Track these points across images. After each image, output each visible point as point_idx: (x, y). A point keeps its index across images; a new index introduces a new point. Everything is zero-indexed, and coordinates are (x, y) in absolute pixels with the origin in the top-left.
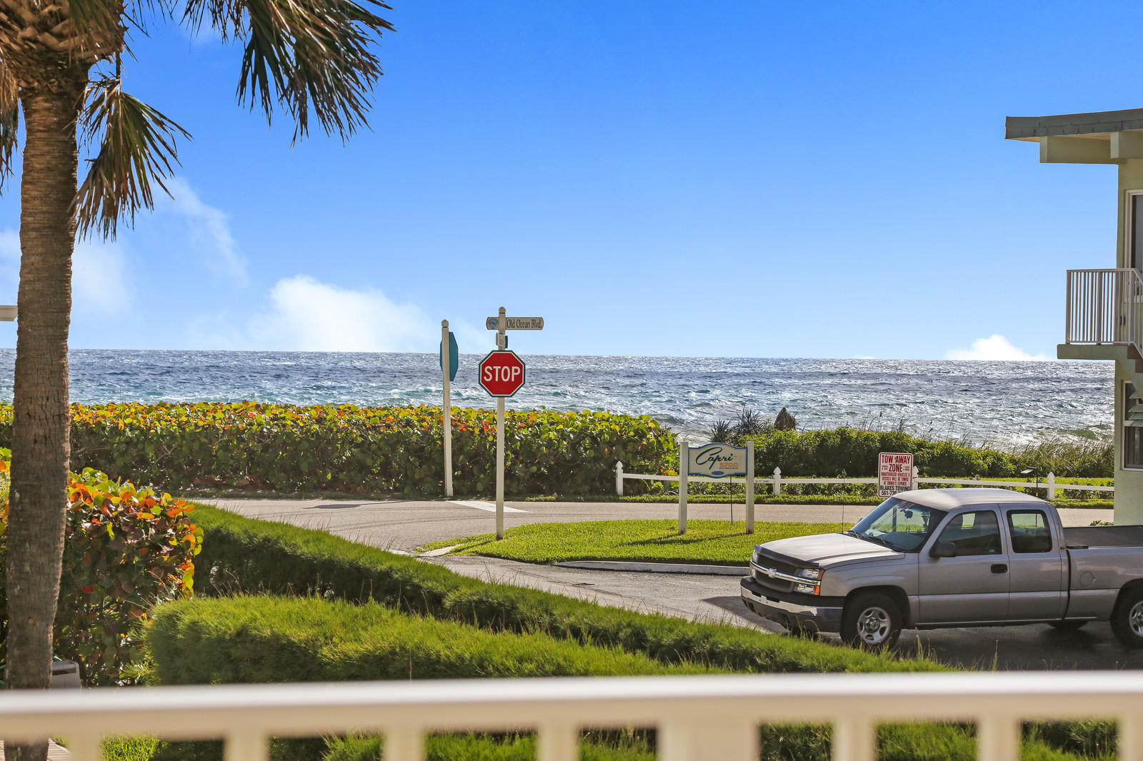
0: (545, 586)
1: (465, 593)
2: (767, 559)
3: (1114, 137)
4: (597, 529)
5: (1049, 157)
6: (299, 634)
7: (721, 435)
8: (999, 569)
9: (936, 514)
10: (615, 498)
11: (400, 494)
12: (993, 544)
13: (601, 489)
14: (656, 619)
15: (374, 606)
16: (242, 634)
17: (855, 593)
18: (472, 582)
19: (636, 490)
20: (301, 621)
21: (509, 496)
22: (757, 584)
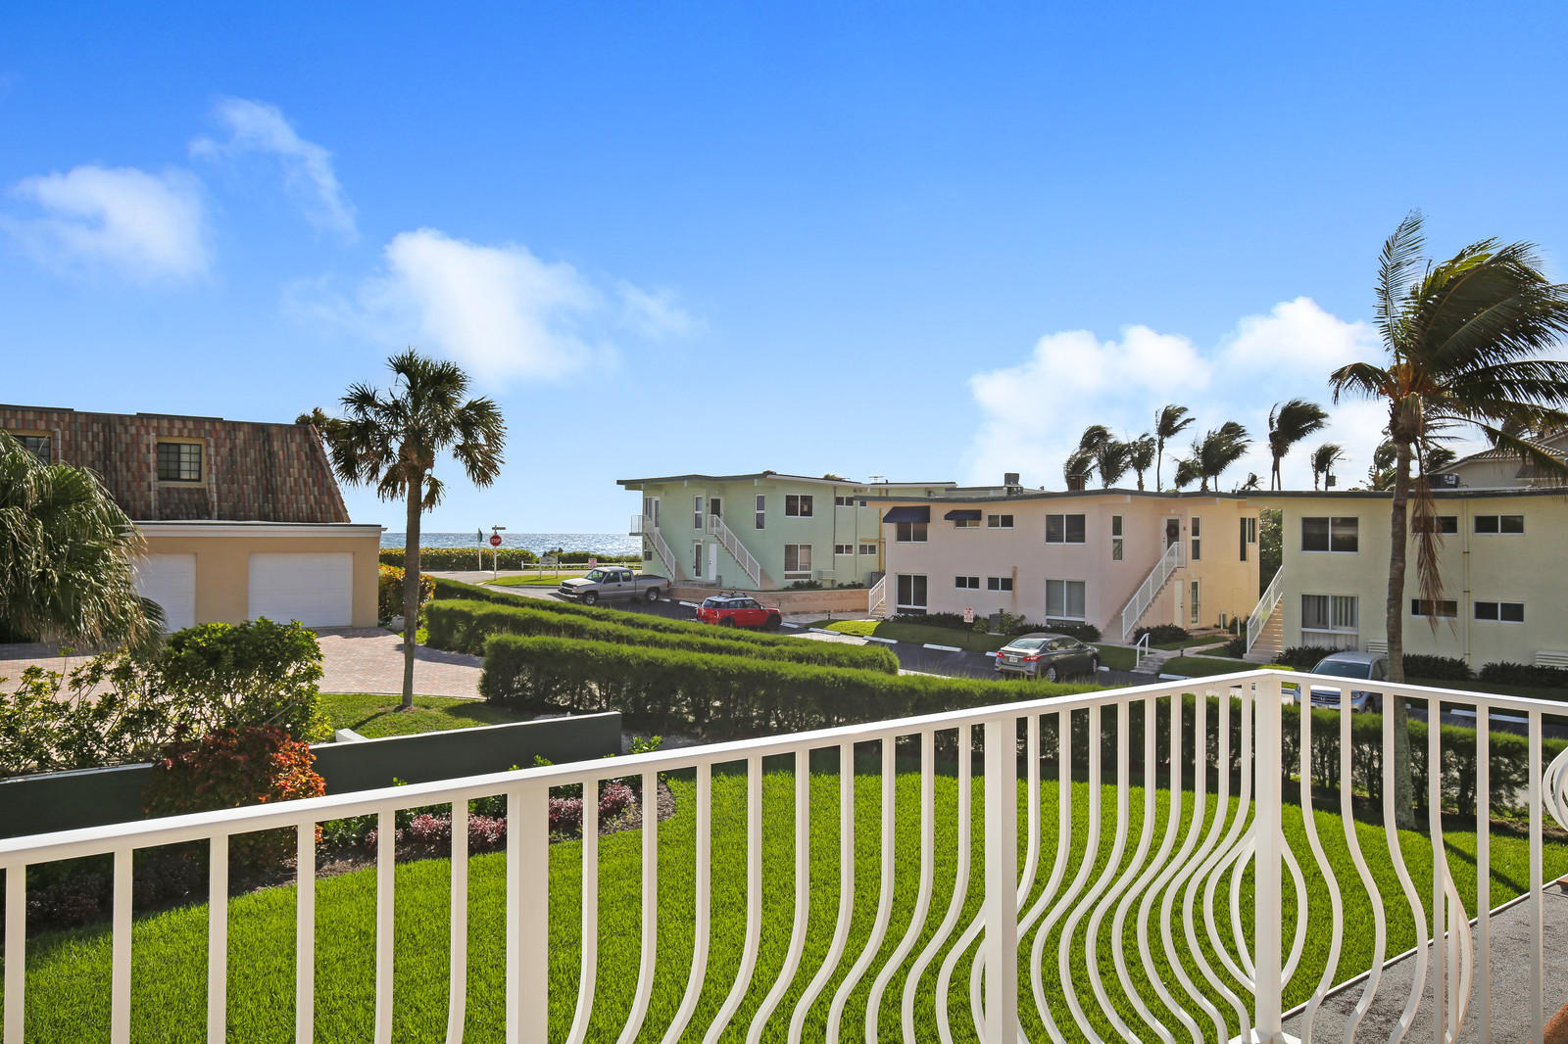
0: (516, 594)
1: (494, 595)
2: (564, 584)
3: (642, 485)
4: (520, 578)
5: (626, 489)
6: (466, 609)
7: (545, 555)
8: (620, 585)
9: (604, 573)
10: (521, 569)
11: (468, 570)
12: (618, 580)
13: (518, 567)
14: (544, 601)
15: (485, 602)
16: (451, 609)
17: (586, 592)
18: (497, 593)
19: (526, 568)
20: (466, 606)
21: (498, 570)
22: (562, 591)
